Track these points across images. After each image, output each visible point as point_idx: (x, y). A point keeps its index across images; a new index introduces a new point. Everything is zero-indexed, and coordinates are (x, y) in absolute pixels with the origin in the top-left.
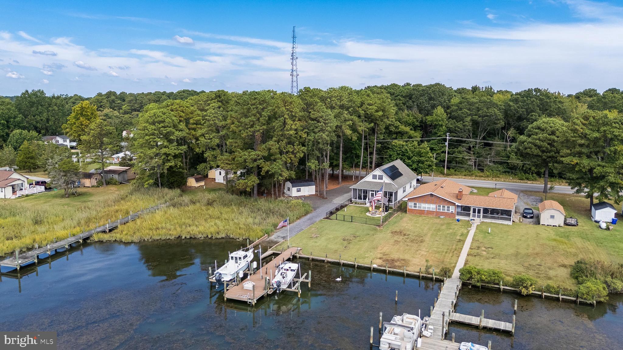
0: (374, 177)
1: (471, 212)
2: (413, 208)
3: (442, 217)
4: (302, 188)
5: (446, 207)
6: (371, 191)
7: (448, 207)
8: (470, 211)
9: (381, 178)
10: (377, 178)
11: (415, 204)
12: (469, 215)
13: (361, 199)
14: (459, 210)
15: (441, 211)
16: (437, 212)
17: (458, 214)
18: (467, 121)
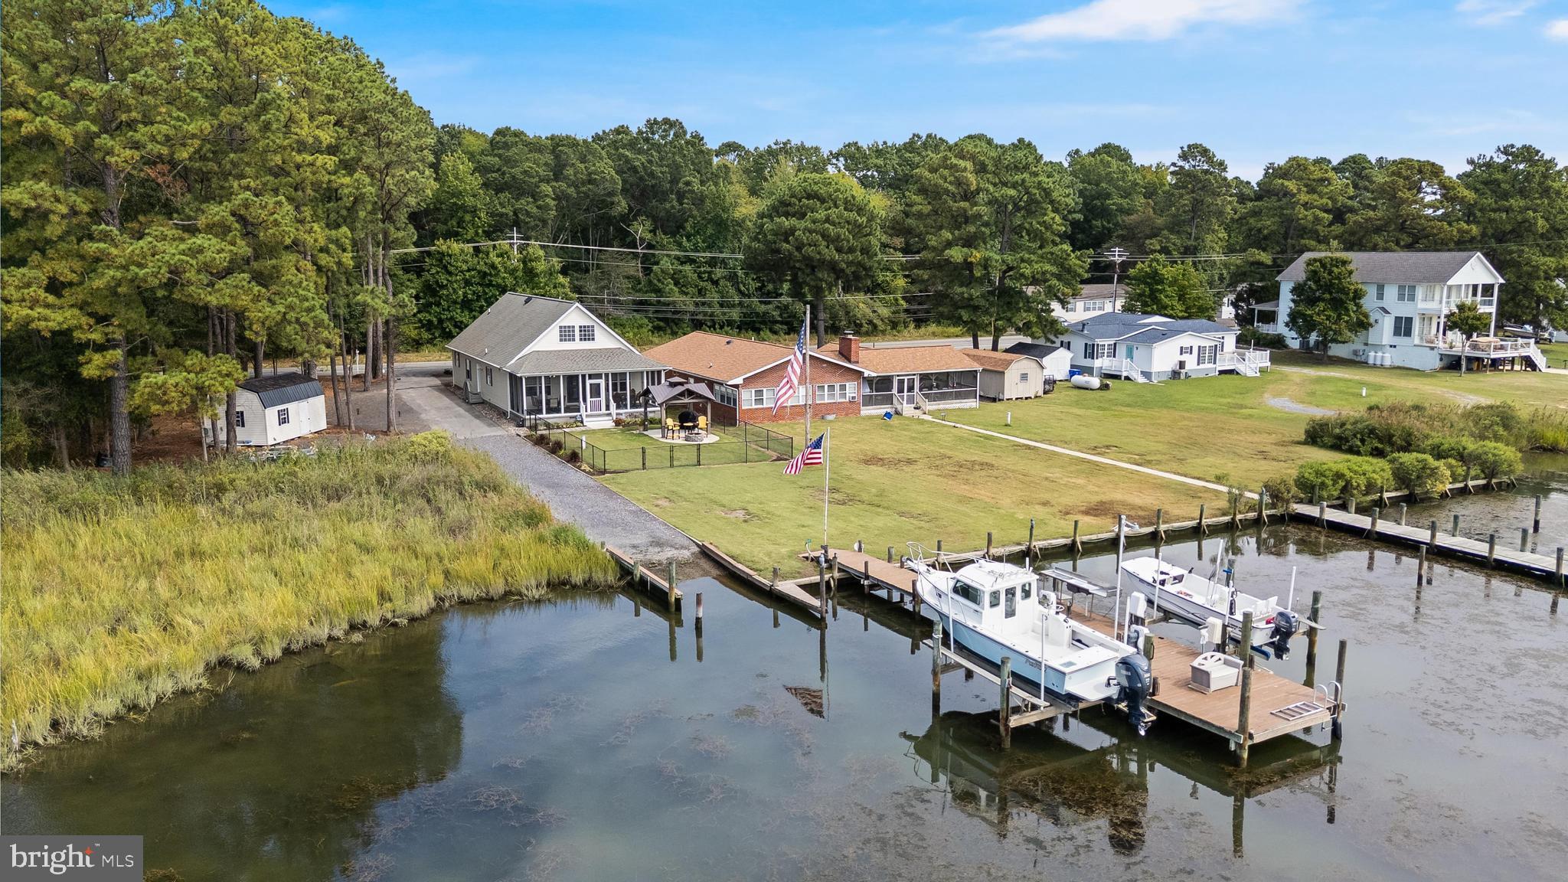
0: (566, 334)
1: (895, 391)
2: (754, 407)
3: (831, 417)
4: (292, 407)
5: (837, 387)
6: (591, 377)
7: (843, 387)
8: (890, 389)
9: (587, 334)
10: (577, 337)
11: (759, 393)
12: (889, 400)
13: (557, 410)
14: (867, 391)
15: (826, 401)
16: (815, 406)
17: (869, 401)
18: (546, 196)
